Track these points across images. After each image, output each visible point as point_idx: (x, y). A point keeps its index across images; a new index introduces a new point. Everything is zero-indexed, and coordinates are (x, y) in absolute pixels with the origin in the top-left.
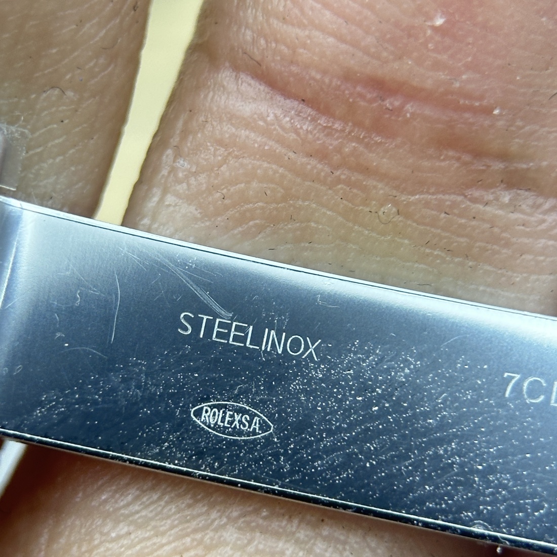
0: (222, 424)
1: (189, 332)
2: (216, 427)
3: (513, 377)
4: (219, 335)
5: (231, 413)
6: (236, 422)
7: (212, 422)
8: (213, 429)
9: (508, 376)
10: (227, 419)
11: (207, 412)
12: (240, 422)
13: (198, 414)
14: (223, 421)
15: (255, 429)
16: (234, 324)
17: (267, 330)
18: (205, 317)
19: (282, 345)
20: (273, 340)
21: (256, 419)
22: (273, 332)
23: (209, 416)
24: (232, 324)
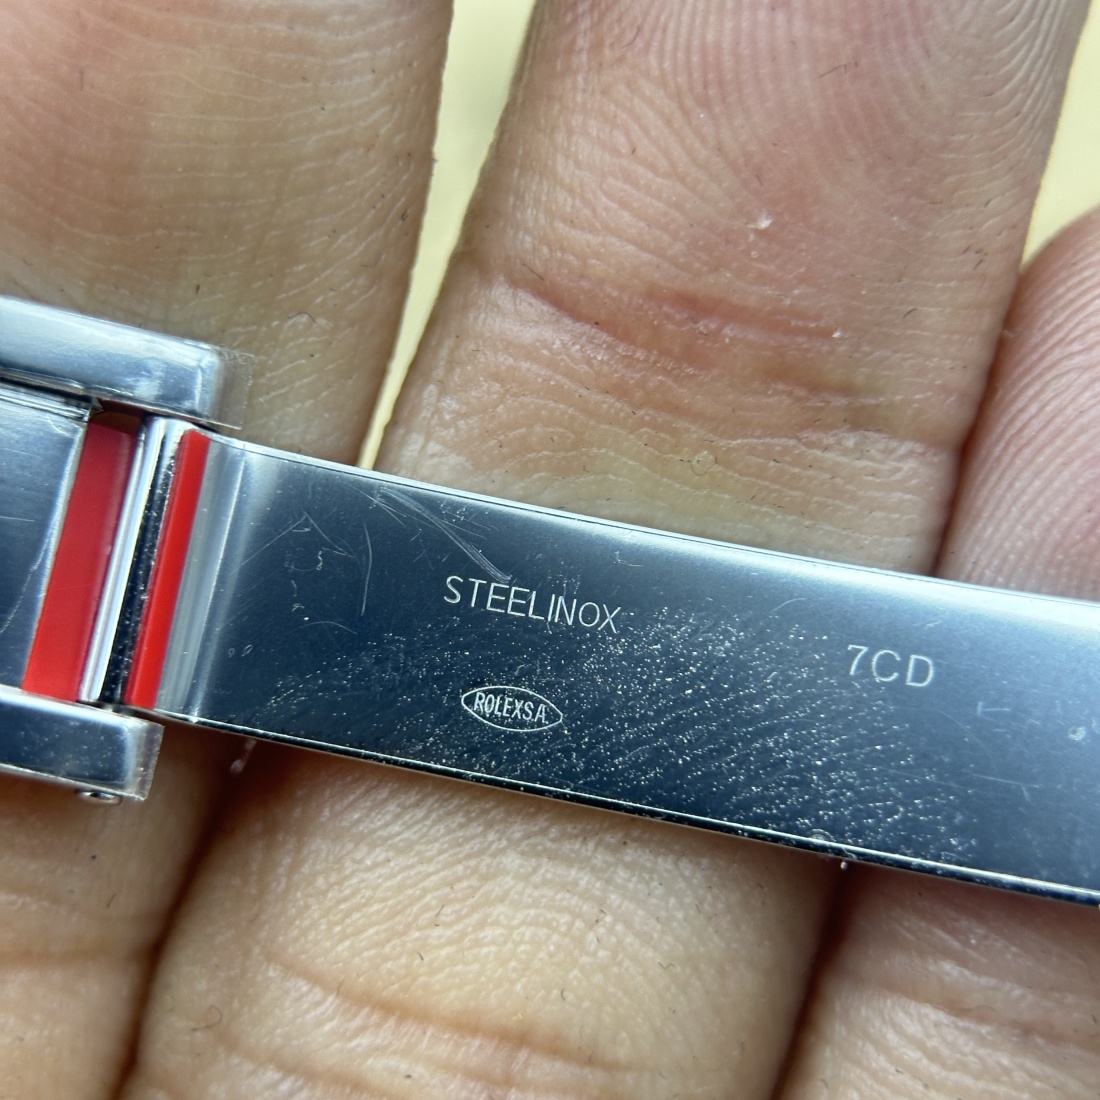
0: (499, 714)
1: (458, 600)
2: (492, 718)
3: (860, 651)
4: (495, 603)
5: (511, 700)
6: (517, 711)
7: (488, 711)
8: (489, 720)
9: (853, 648)
10: (506, 707)
11: (480, 698)
12: (522, 711)
13: (470, 701)
14: (500, 710)
15: (540, 719)
16: (514, 589)
17: (554, 596)
18: (477, 582)
19: (572, 615)
20: (562, 608)
21: (542, 707)
22: (561, 599)
23: (483, 704)
24: (510, 589)
